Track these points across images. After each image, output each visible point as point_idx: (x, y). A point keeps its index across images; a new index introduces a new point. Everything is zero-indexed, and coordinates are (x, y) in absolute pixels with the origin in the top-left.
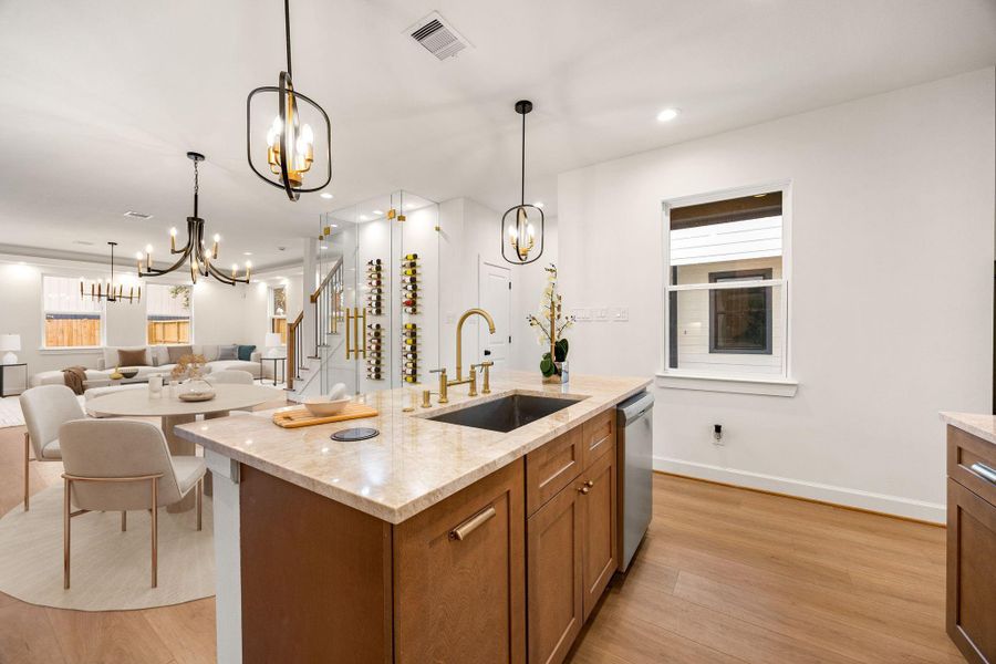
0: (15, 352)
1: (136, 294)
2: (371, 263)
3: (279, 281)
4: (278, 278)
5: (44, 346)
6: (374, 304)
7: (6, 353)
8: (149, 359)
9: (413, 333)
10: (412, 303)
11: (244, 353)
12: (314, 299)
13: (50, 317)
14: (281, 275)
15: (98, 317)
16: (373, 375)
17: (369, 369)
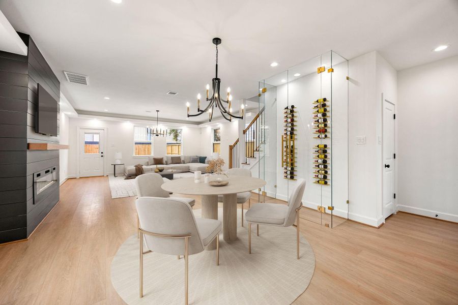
0: (120, 159)
1: (165, 133)
2: (287, 108)
3: (217, 125)
4: (217, 124)
5: (134, 155)
6: (289, 133)
7: (116, 160)
8: (164, 162)
9: (324, 150)
10: (323, 131)
11: (202, 160)
12: (244, 132)
13: (136, 144)
14: (218, 122)
15: (150, 144)
16: (289, 176)
17: (286, 172)
